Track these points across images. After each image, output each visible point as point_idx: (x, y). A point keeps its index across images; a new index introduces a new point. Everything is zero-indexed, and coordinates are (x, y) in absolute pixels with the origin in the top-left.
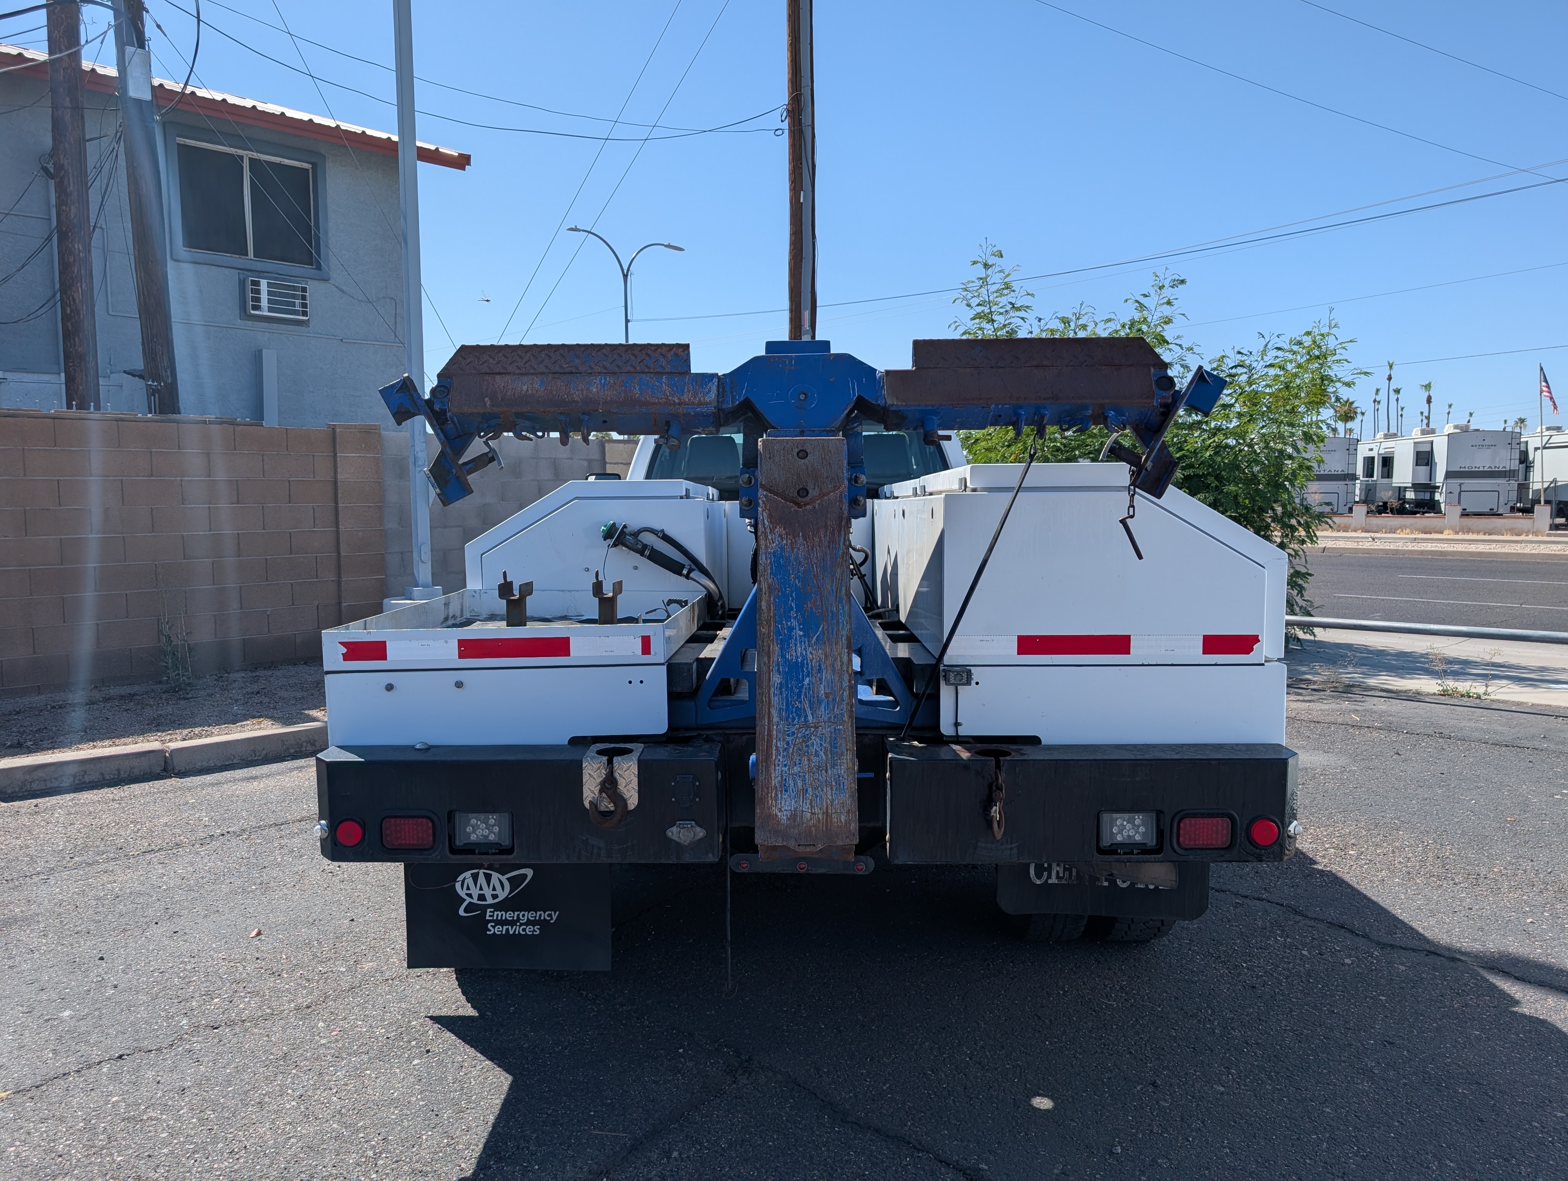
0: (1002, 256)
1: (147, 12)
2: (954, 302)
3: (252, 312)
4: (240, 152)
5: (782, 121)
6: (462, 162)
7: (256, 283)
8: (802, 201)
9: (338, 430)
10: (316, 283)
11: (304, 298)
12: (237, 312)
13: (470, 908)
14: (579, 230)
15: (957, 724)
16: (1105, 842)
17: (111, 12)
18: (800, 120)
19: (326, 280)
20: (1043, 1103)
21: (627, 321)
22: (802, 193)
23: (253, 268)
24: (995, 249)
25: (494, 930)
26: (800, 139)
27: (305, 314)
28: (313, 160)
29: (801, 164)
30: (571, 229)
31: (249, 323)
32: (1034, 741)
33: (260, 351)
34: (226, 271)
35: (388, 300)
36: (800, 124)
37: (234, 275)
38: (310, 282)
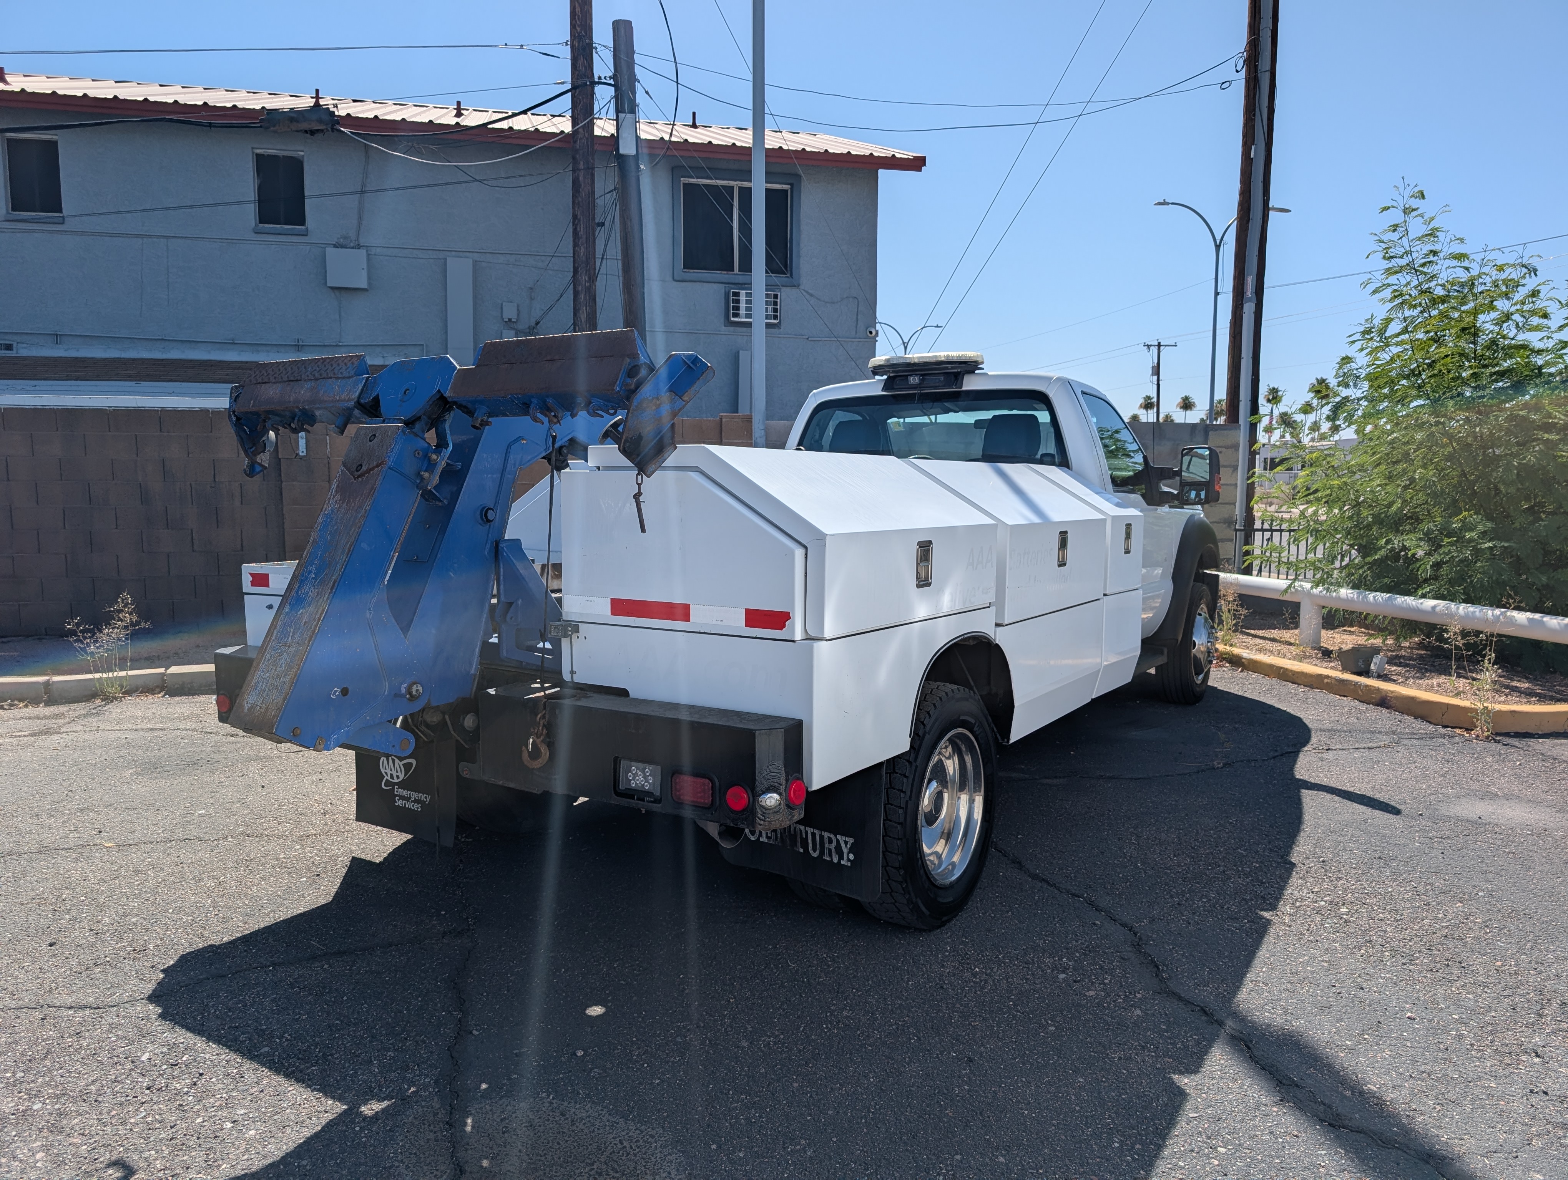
0: (1423, 197)
1: (639, 82)
2: (1368, 257)
3: (733, 319)
4: (732, 183)
5: (1237, 71)
6: (917, 164)
7: (736, 294)
8: (1252, 156)
9: (724, 420)
10: (788, 290)
11: (775, 303)
12: (722, 320)
13: (388, 783)
14: (1168, 204)
15: (572, 672)
16: (622, 787)
17: (613, 88)
18: (1256, 67)
19: (796, 286)
20: (596, 1011)
21: (1217, 294)
22: (1253, 147)
23: (736, 281)
24: (1417, 189)
25: (400, 803)
26: (1255, 88)
27: (775, 317)
28: (790, 181)
29: (1254, 115)
30: (1160, 204)
31: (732, 329)
32: (623, 693)
33: (738, 352)
34: (715, 286)
35: (851, 300)
36: (1256, 70)
37: (721, 288)
38: (783, 289)
